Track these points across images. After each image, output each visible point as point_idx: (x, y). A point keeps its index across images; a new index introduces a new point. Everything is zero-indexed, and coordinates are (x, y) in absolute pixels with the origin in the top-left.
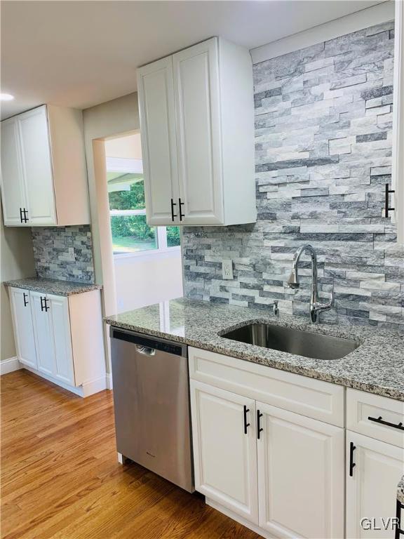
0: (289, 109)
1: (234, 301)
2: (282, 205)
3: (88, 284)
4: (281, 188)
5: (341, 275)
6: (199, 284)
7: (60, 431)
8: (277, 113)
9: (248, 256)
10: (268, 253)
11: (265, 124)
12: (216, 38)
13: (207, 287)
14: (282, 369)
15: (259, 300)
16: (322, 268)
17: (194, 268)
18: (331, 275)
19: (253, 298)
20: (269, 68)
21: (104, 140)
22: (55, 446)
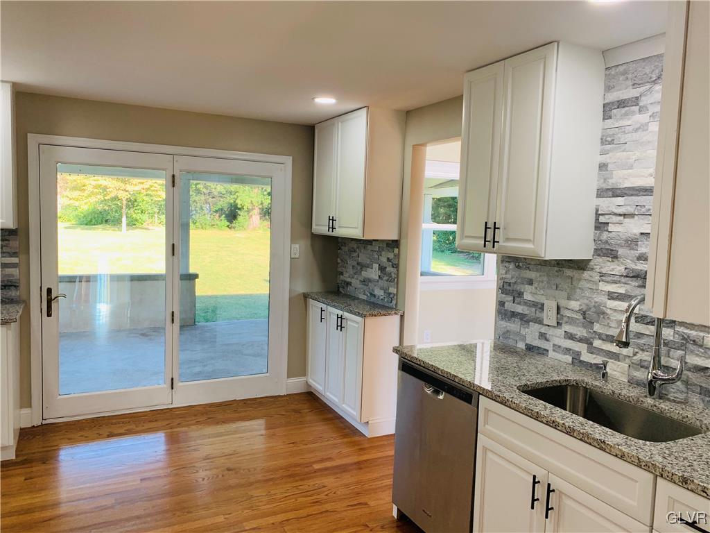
0: (647, 124)
1: (554, 353)
2: (626, 241)
3: (389, 308)
4: (627, 220)
5: (697, 340)
6: (514, 326)
7: (337, 467)
8: (630, 128)
9: (578, 300)
10: (603, 299)
11: (613, 140)
12: (556, 44)
13: (523, 332)
14: (581, 440)
15: (586, 357)
16: (673, 327)
17: (510, 306)
18: (684, 339)
19: (579, 354)
20: (625, 73)
21: (426, 146)
22: (330, 481)
